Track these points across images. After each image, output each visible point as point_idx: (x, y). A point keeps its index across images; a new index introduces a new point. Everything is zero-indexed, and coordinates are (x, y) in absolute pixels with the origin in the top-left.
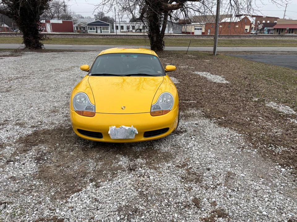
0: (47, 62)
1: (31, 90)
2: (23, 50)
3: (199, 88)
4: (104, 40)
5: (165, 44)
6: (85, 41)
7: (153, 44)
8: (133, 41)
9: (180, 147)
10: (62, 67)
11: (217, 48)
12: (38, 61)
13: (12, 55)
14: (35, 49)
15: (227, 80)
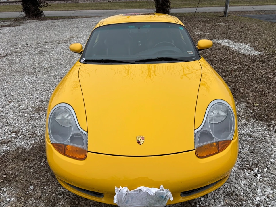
0: (45, 32)
1: (18, 72)
2: (23, 19)
3: (226, 64)
4: (106, 5)
5: (171, 6)
6: (87, 6)
7: (159, 6)
8: (136, 4)
9: (241, 200)
10: (60, 38)
11: (229, 8)
12: (36, 31)
13: (10, 26)
14: (35, 18)
15: (257, 50)
